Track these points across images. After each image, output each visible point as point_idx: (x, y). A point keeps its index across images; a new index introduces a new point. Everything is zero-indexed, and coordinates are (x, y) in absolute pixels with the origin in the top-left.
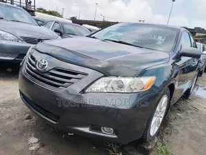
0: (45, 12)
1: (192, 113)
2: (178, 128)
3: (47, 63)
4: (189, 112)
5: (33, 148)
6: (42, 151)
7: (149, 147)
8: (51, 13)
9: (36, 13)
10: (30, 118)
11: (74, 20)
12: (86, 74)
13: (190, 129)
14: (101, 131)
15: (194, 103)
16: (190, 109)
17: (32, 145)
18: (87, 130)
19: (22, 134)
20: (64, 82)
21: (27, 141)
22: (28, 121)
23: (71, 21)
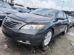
0: (18, 5)
1: (64, 40)
2: (58, 44)
3: (9, 20)
4: (63, 39)
5: (5, 48)
6: (8, 49)
7: (45, 49)
8: (20, 5)
9: (14, 5)
10: (6, 39)
11: (28, 8)
12: (21, 23)
13: (62, 45)
14: (26, 42)
15: (66, 37)
16: (64, 38)
17: (5, 47)
18: (21, 41)
19: (2, 44)
20: (14, 26)
21: (3, 46)
22: (5, 40)
23: (27, 8)
